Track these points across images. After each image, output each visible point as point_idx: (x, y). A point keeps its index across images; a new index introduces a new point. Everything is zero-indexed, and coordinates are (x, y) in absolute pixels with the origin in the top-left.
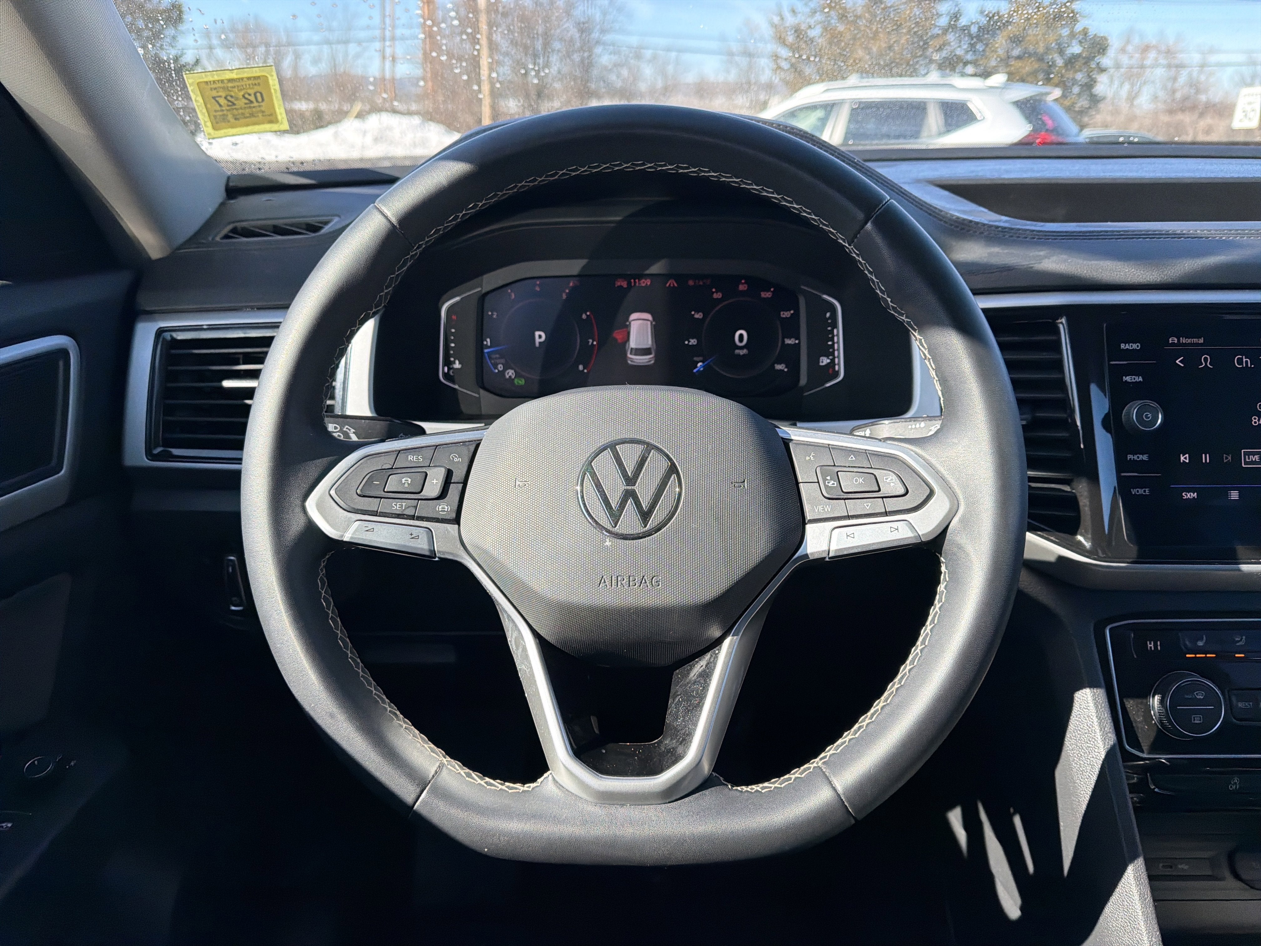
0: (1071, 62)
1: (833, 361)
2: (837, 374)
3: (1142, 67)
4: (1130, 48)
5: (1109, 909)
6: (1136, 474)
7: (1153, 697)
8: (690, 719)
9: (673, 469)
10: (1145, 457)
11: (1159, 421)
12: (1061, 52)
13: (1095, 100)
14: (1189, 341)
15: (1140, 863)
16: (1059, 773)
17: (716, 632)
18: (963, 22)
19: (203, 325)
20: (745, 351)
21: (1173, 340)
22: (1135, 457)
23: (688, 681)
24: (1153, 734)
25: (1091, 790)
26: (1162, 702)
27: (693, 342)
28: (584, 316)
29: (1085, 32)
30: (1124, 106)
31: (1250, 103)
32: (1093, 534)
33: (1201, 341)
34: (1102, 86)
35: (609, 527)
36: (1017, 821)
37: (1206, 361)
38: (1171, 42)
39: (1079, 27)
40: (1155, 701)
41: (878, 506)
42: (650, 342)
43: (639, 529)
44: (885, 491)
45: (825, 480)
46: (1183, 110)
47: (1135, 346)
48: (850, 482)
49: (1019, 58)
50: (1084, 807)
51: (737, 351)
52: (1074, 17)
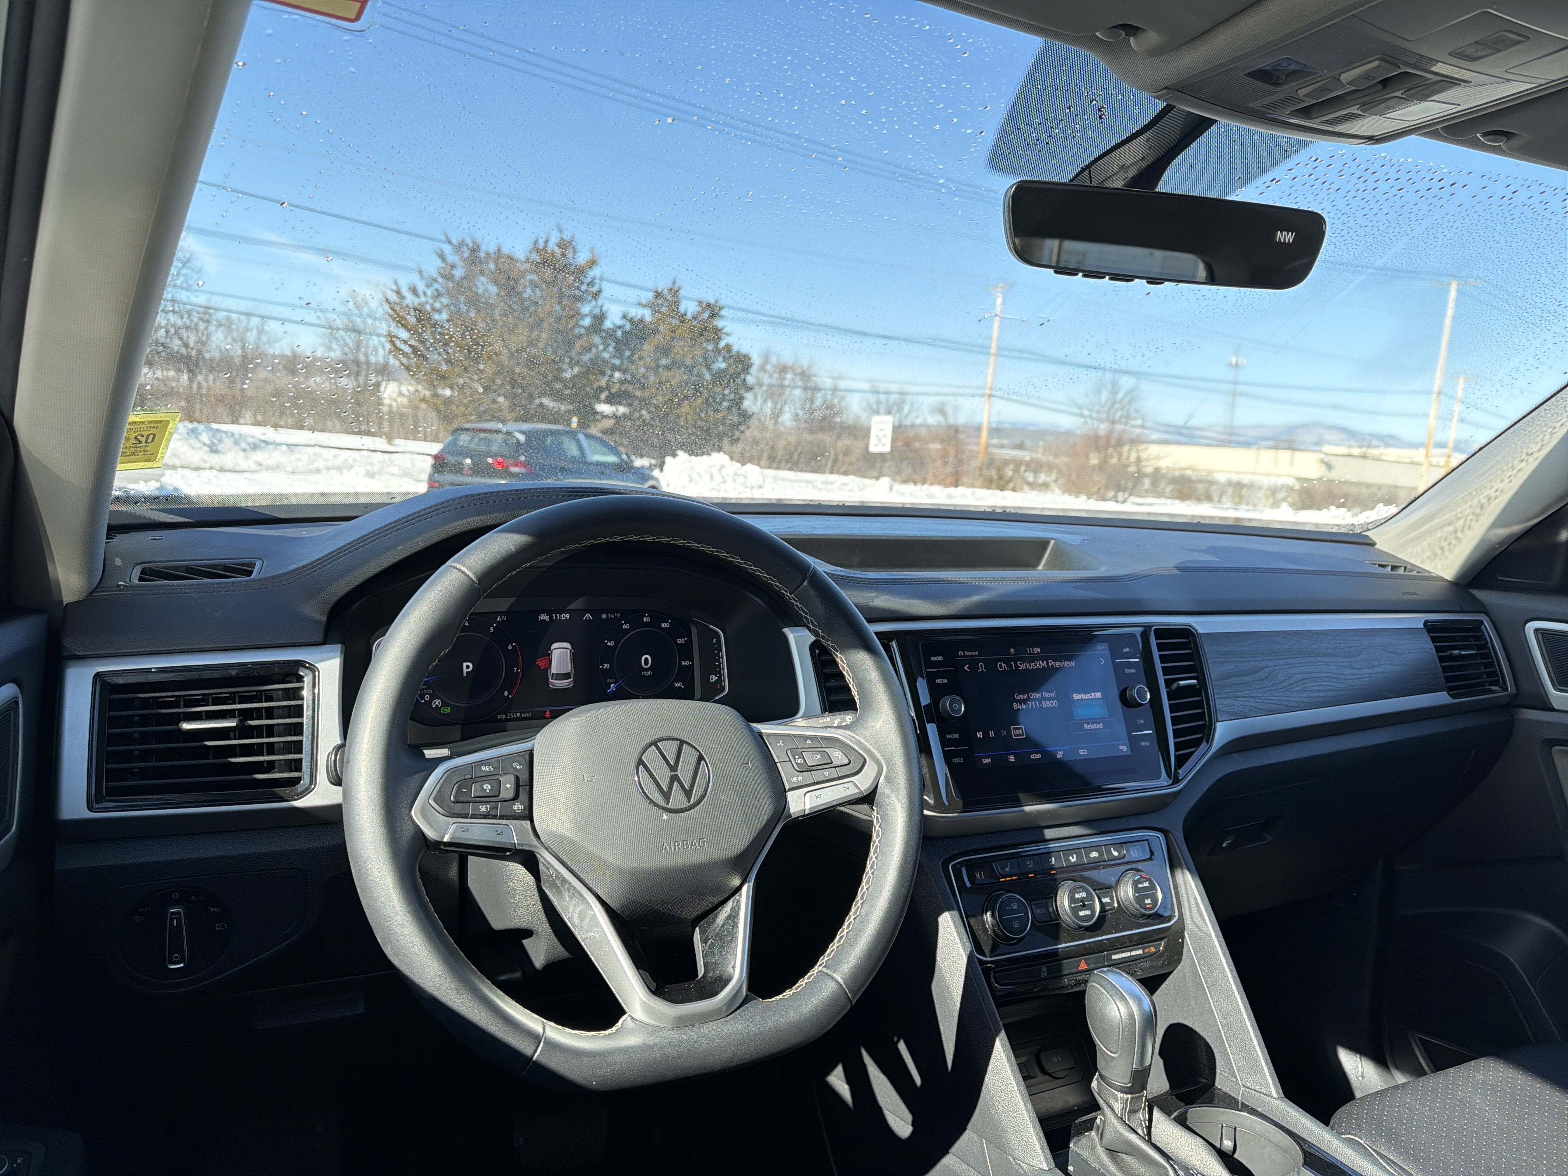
0: (718, 376)
1: (720, 678)
2: (723, 688)
3: (782, 386)
4: (768, 367)
5: (987, 1079)
6: (953, 748)
7: (986, 914)
8: (727, 952)
9: (701, 758)
10: (957, 736)
11: (963, 709)
12: (708, 367)
13: (745, 416)
14: (970, 653)
15: (1003, 1034)
16: (934, 987)
17: (736, 882)
18: (608, 324)
19: (151, 669)
20: (650, 673)
21: (961, 653)
22: (951, 736)
23: (716, 926)
24: (990, 942)
25: (961, 990)
26: (993, 916)
27: (607, 666)
28: (510, 647)
29: (728, 348)
30: (770, 424)
31: (881, 430)
32: (934, 795)
33: (977, 653)
34: (749, 403)
35: (665, 805)
36: (902, 1046)
37: (981, 667)
38: (805, 366)
39: (722, 344)
40: (988, 917)
41: (833, 773)
42: (569, 668)
43: (685, 804)
44: (835, 763)
45: (795, 759)
46: (822, 429)
47: (940, 658)
48: (812, 759)
49: (667, 368)
50: (958, 1004)
51: (643, 673)
52: (717, 333)
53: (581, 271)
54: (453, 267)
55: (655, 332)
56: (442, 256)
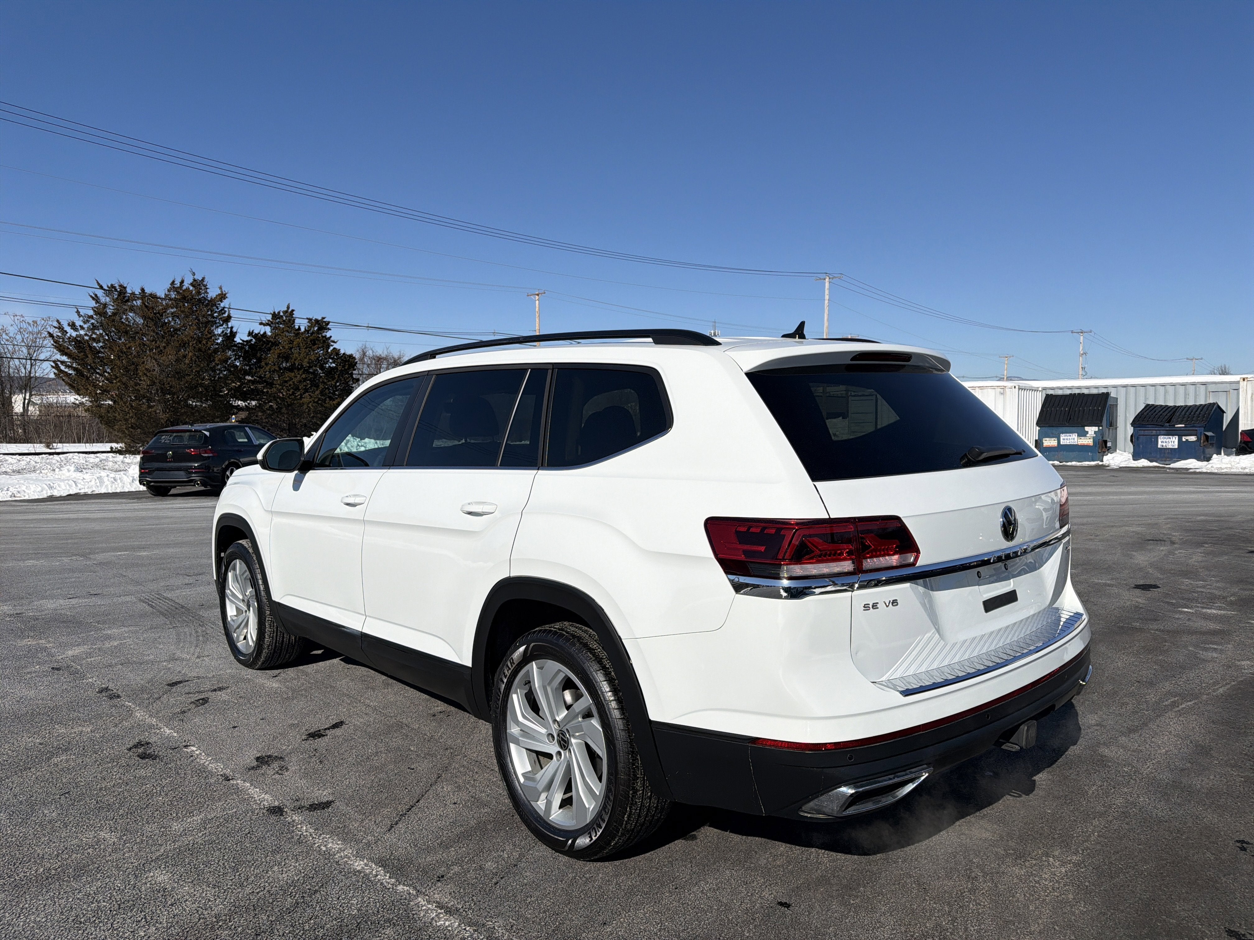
0: (330, 373)
12: (321, 367)
18: (237, 341)
29: (336, 351)
39: (331, 349)
52: (326, 342)
53: (213, 303)
54: (105, 305)
55: (276, 344)
56: (96, 298)
